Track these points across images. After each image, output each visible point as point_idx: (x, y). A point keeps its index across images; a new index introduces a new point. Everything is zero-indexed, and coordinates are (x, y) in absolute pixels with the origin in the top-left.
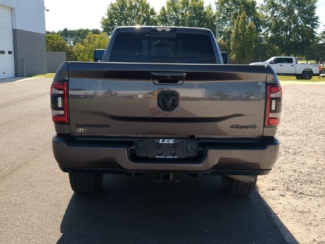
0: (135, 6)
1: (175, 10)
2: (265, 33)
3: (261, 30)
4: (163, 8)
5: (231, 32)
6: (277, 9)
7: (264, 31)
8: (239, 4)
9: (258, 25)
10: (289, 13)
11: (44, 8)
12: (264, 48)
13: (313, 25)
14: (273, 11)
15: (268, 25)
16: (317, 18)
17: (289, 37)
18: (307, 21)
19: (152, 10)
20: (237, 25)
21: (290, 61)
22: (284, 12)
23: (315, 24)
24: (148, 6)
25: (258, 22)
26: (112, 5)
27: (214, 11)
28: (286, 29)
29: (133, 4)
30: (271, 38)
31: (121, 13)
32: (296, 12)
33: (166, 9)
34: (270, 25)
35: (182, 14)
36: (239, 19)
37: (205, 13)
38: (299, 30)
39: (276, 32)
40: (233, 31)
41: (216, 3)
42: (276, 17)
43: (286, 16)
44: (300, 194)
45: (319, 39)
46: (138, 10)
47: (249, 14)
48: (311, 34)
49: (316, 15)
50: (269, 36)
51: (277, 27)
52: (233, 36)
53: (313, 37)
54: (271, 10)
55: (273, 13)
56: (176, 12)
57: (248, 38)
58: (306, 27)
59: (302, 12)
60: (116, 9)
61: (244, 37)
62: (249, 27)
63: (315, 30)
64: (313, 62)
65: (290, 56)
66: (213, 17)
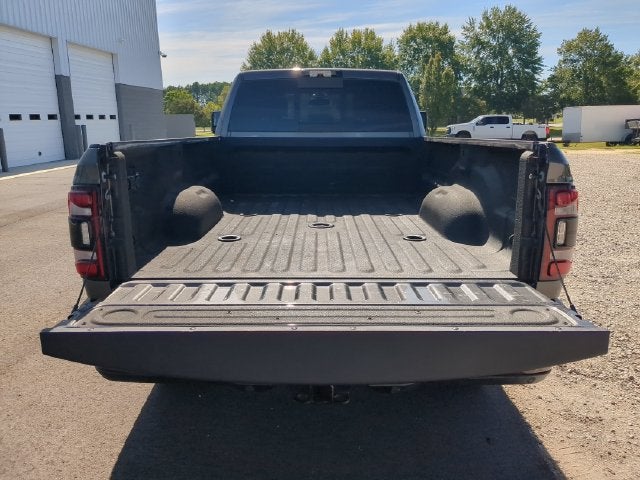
0: (288, 49)
1: (343, 52)
2: (467, 83)
3: (461, 79)
4: (326, 51)
5: (419, 82)
6: (484, 48)
7: (465, 79)
8: (431, 43)
9: (457, 72)
10: (500, 53)
11: (159, 53)
12: (466, 103)
13: (535, 70)
14: (478, 50)
15: (470, 71)
16: (539, 59)
17: (500, 86)
18: (525, 64)
19: (311, 54)
20: (428, 72)
21: (505, 121)
22: (494, 52)
23: (536, 69)
24: (305, 48)
25: (457, 67)
26: (255, 48)
27: (397, 53)
28: (496, 75)
29: (285, 45)
30: (475, 89)
31: (269, 59)
32: (510, 52)
33: (330, 52)
34: (472, 71)
35: (353, 58)
36: (432, 63)
37: (384, 57)
38: (513, 77)
39: (482, 80)
40: (424, 80)
41: (399, 41)
42: (482, 59)
43: (497, 58)
44: (570, 373)
45: (541, 89)
46: (292, 55)
47: (445, 56)
48: (530, 82)
49: (538, 55)
50: (473, 86)
51: (484, 73)
52: (422, 86)
53: (533, 86)
54: (476, 50)
55: (478, 53)
56: (344, 56)
57: (444, 90)
58: (525, 72)
59: (519, 50)
60: (261, 54)
61: (439, 87)
62: (446, 74)
63: (537, 76)
64: (531, 120)
65: (501, 113)
66: (395, 60)
